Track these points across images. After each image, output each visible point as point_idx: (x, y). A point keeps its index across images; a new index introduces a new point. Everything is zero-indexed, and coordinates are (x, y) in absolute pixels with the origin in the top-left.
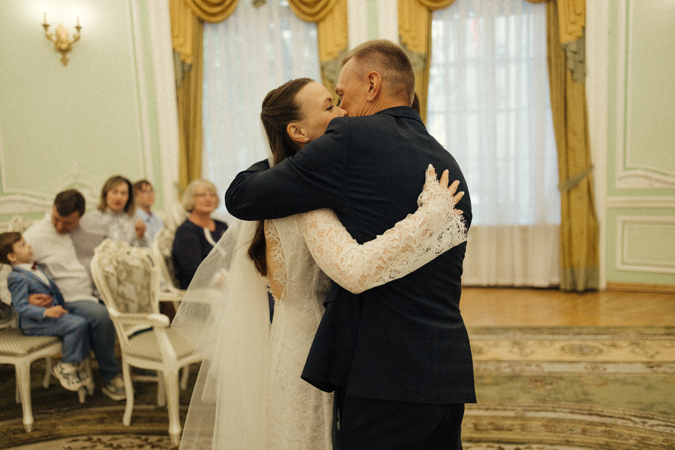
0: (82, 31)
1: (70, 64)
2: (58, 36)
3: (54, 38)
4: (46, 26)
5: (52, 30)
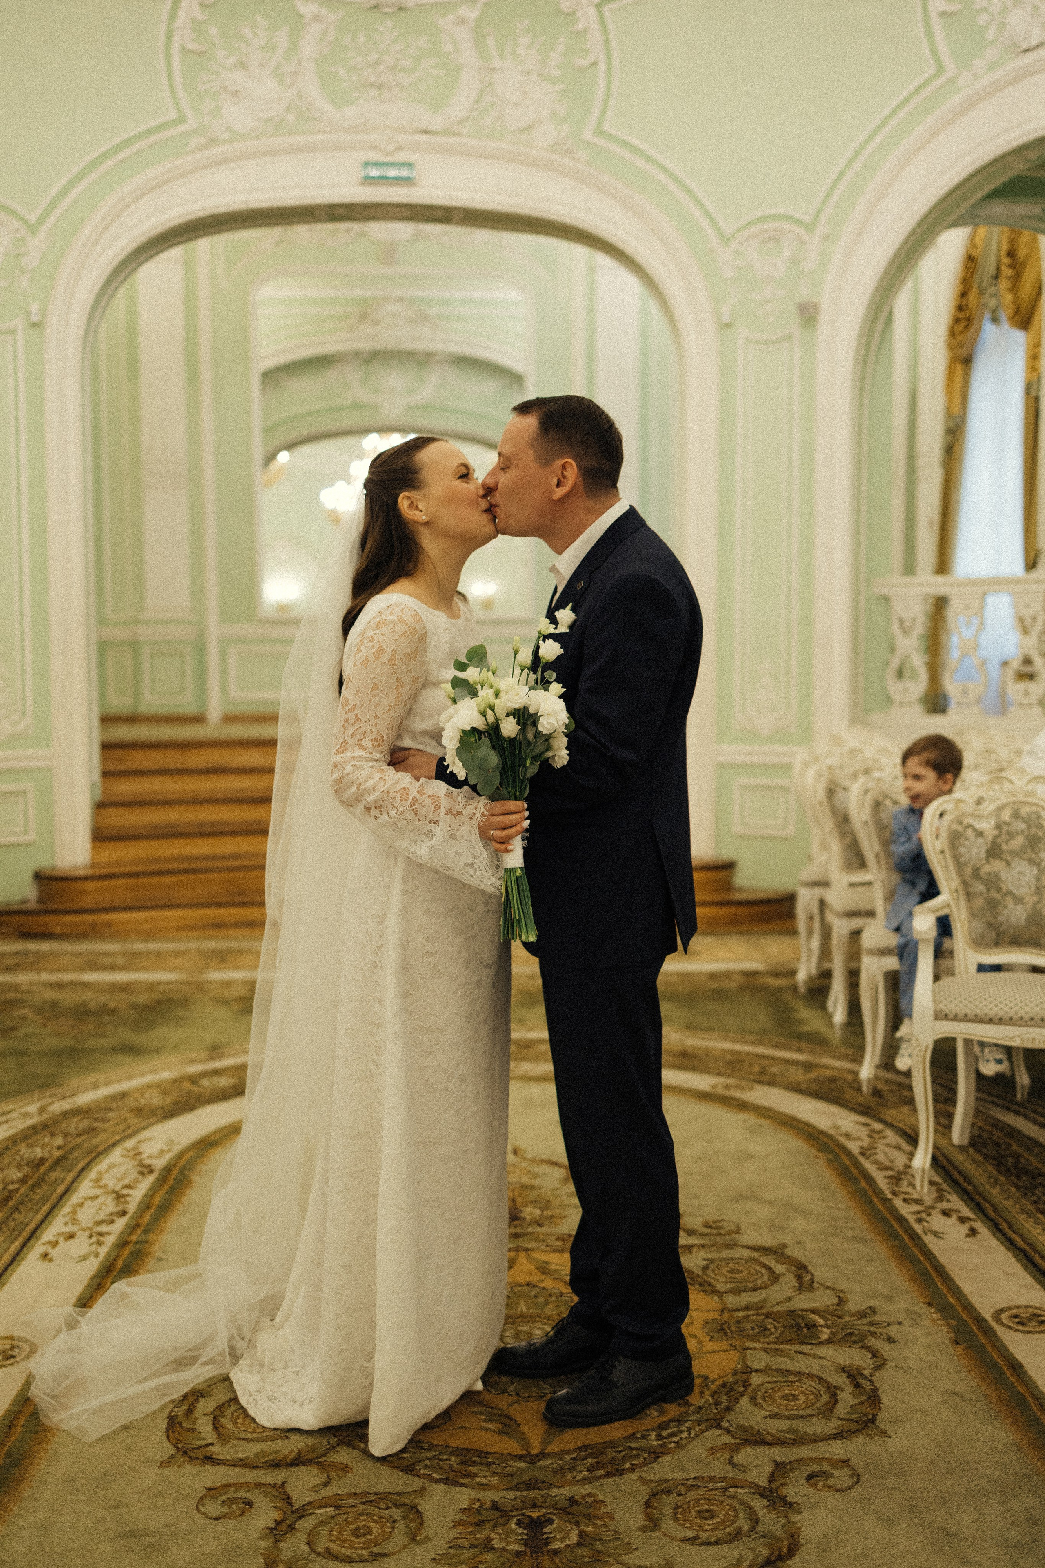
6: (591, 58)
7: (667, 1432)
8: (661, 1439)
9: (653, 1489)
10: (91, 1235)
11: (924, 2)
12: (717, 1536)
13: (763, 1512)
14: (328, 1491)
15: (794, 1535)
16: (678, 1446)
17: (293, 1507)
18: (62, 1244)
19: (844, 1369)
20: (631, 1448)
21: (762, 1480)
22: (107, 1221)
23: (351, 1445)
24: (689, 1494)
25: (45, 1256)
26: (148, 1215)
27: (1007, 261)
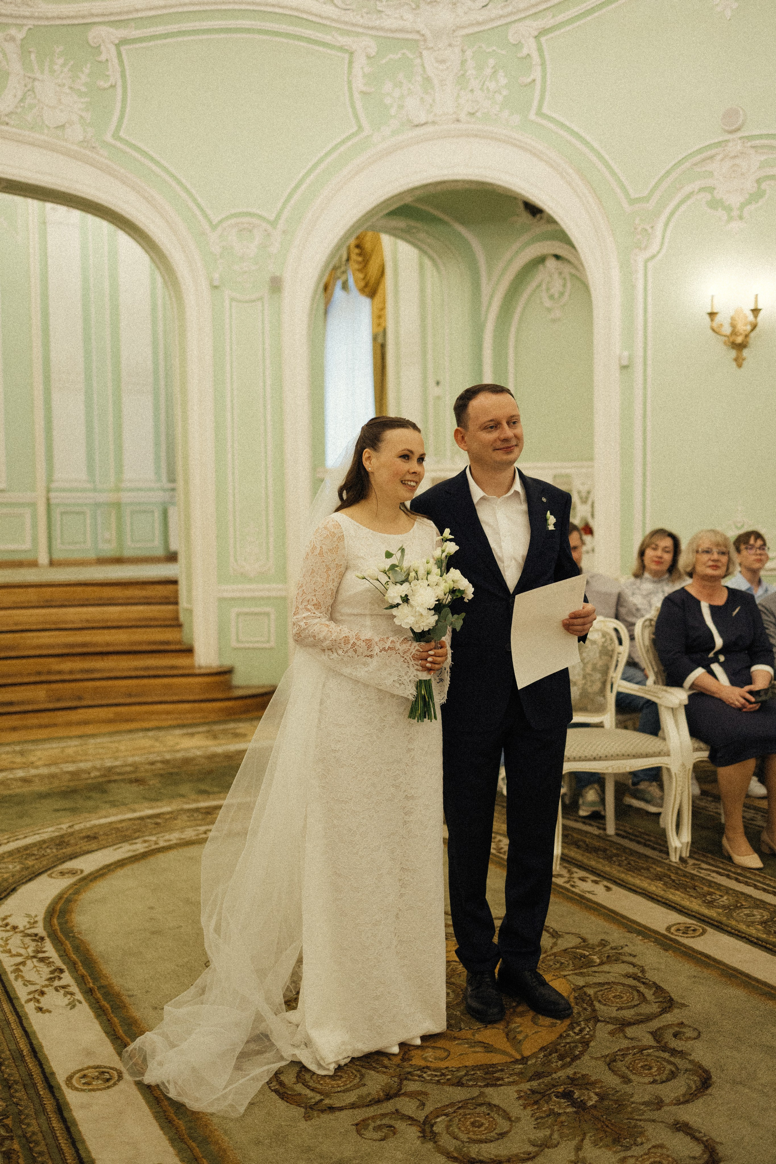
0: (761, 315)
1: (745, 363)
2: (733, 326)
3: (727, 330)
4: (712, 315)
5: (723, 320)
6: (112, 81)
7: (577, 1030)
8: (578, 1034)
9: (605, 1061)
10: (56, 990)
11: (350, 82)
12: (664, 1077)
13: (672, 1059)
14: (429, 1108)
15: (700, 1067)
16: (592, 1036)
17: (419, 1121)
18: (42, 999)
19: (628, 976)
20: (568, 1043)
21: (653, 1043)
22: (54, 978)
23: (409, 1080)
24: (626, 1059)
25: (40, 1009)
26: (81, 968)
27: (357, 251)
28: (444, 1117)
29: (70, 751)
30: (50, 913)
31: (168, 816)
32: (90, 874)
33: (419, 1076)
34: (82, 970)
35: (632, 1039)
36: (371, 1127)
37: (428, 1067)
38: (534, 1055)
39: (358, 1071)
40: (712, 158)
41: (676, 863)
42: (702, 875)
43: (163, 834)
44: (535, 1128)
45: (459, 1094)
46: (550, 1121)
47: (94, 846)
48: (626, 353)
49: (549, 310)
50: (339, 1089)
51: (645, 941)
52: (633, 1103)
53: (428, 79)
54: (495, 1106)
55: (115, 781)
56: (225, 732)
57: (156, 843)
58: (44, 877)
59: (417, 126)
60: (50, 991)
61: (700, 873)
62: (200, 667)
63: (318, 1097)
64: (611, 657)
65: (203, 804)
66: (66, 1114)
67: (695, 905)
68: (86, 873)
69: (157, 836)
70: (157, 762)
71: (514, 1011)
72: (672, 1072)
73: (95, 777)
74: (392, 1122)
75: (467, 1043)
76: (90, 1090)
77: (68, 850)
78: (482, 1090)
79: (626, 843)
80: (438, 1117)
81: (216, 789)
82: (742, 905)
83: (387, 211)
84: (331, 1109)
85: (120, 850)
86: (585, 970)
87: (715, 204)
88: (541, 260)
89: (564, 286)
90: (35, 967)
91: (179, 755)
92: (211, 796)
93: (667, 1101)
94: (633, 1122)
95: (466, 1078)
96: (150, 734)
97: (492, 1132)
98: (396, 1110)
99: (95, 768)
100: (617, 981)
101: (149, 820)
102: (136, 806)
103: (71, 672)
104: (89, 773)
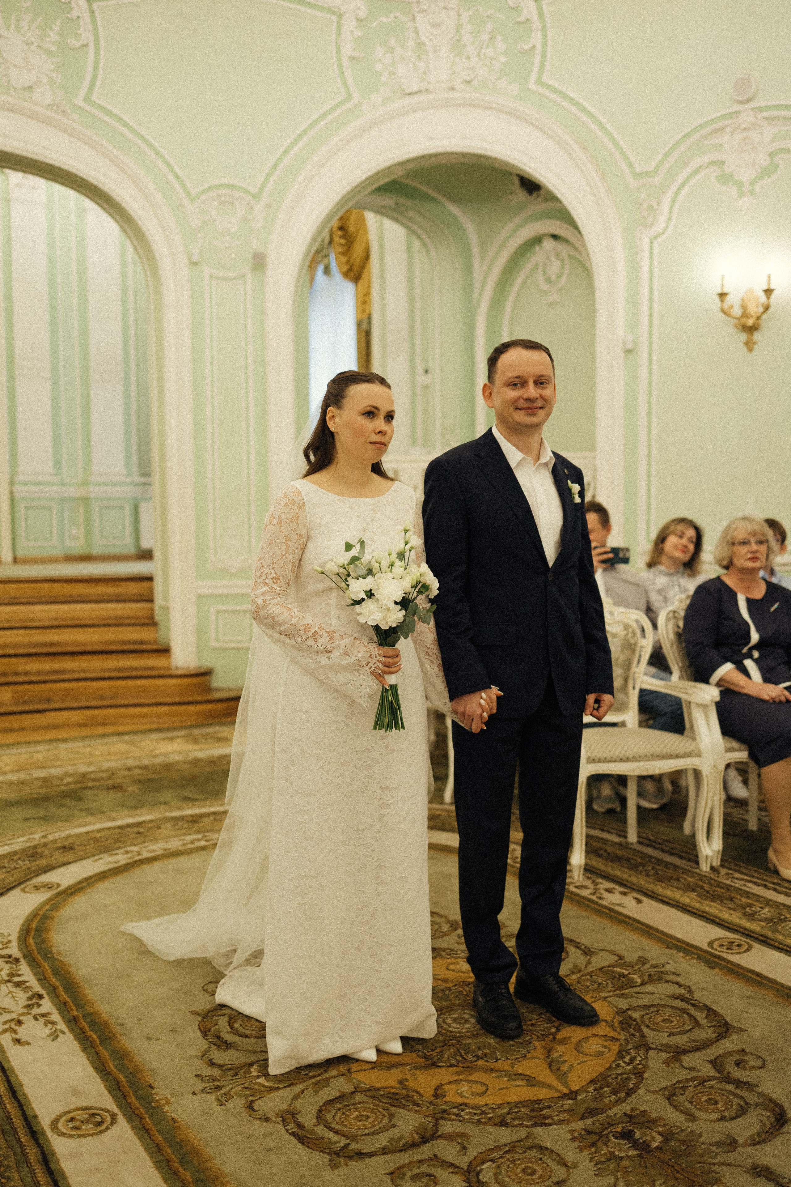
0: (774, 296)
1: (756, 347)
2: (744, 307)
3: (737, 312)
4: (722, 296)
5: (734, 300)
6: (84, 40)
7: (627, 1059)
8: (629, 1064)
9: (664, 1095)
10: (36, 1019)
11: (338, 46)
12: (733, 1112)
13: (738, 1092)
14: (473, 1152)
15: (771, 1100)
16: (644, 1066)
17: (463, 1169)
18: (20, 1029)
19: (675, 997)
20: (619, 1075)
21: (714, 1073)
22: (33, 1005)
23: (445, 1119)
24: (687, 1093)
25: (18, 1041)
26: (63, 993)
27: (340, 233)
28: (490, 1163)
29: (39, 756)
30: (25, 932)
31: (150, 825)
32: (68, 888)
33: (456, 1115)
34: (65, 997)
35: (690, 1069)
36: (407, 1177)
37: (465, 1105)
38: (583, 1089)
39: (387, 1110)
40: (721, 129)
41: (706, 872)
42: (737, 885)
43: (147, 844)
44: (595, 1175)
45: (505, 1135)
46: (612, 1166)
47: (71, 856)
48: (630, 337)
49: (545, 293)
50: (367, 1131)
51: (687, 958)
52: (703, 1143)
53: (421, 44)
54: (547, 1149)
55: (91, 788)
56: (206, 736)
57: (139, 854)
58: (17, 891)
59: (409, 94)
60: (28, 1020)
61: (734, 883)
62: (177, 668)
63: (344, 1141)
64: (634, 651)
65: (188, 812)
66: (52, 1166)
67: (735, 918)
68: (63, 887)
69: (141, 846)
70: (135, 767)
71: (554, 1038)
72: (741, 1106)
73: (68, 784)
74: (433, 1171)
75: (506, 1076)
76: (79, 1136)
77: (43, 862)
78: (529, 1130)
79: (650, 851)
80: (483, 1163)
81: (200, 796)
82: (786, 918)
83: (376, 186)
84: (360, 1155)
85: (101, 861)
86: (626, 991)
87: (725, 179)
88: (538, 240)
89: (562, 267)
90: (10, 992)
91: (158, 761)
92: (196, 803)
93: (741, 1141)
94: (707, 1167)
95: (509, 1116)
96: (126, 738)
97: (547, 1180)
98: (435, 1155)
99: (67, 774)
100: (663, 1003)
101: (129, 829)
102: (114, 814)
103: (39, 673)
104: (62, 779)
